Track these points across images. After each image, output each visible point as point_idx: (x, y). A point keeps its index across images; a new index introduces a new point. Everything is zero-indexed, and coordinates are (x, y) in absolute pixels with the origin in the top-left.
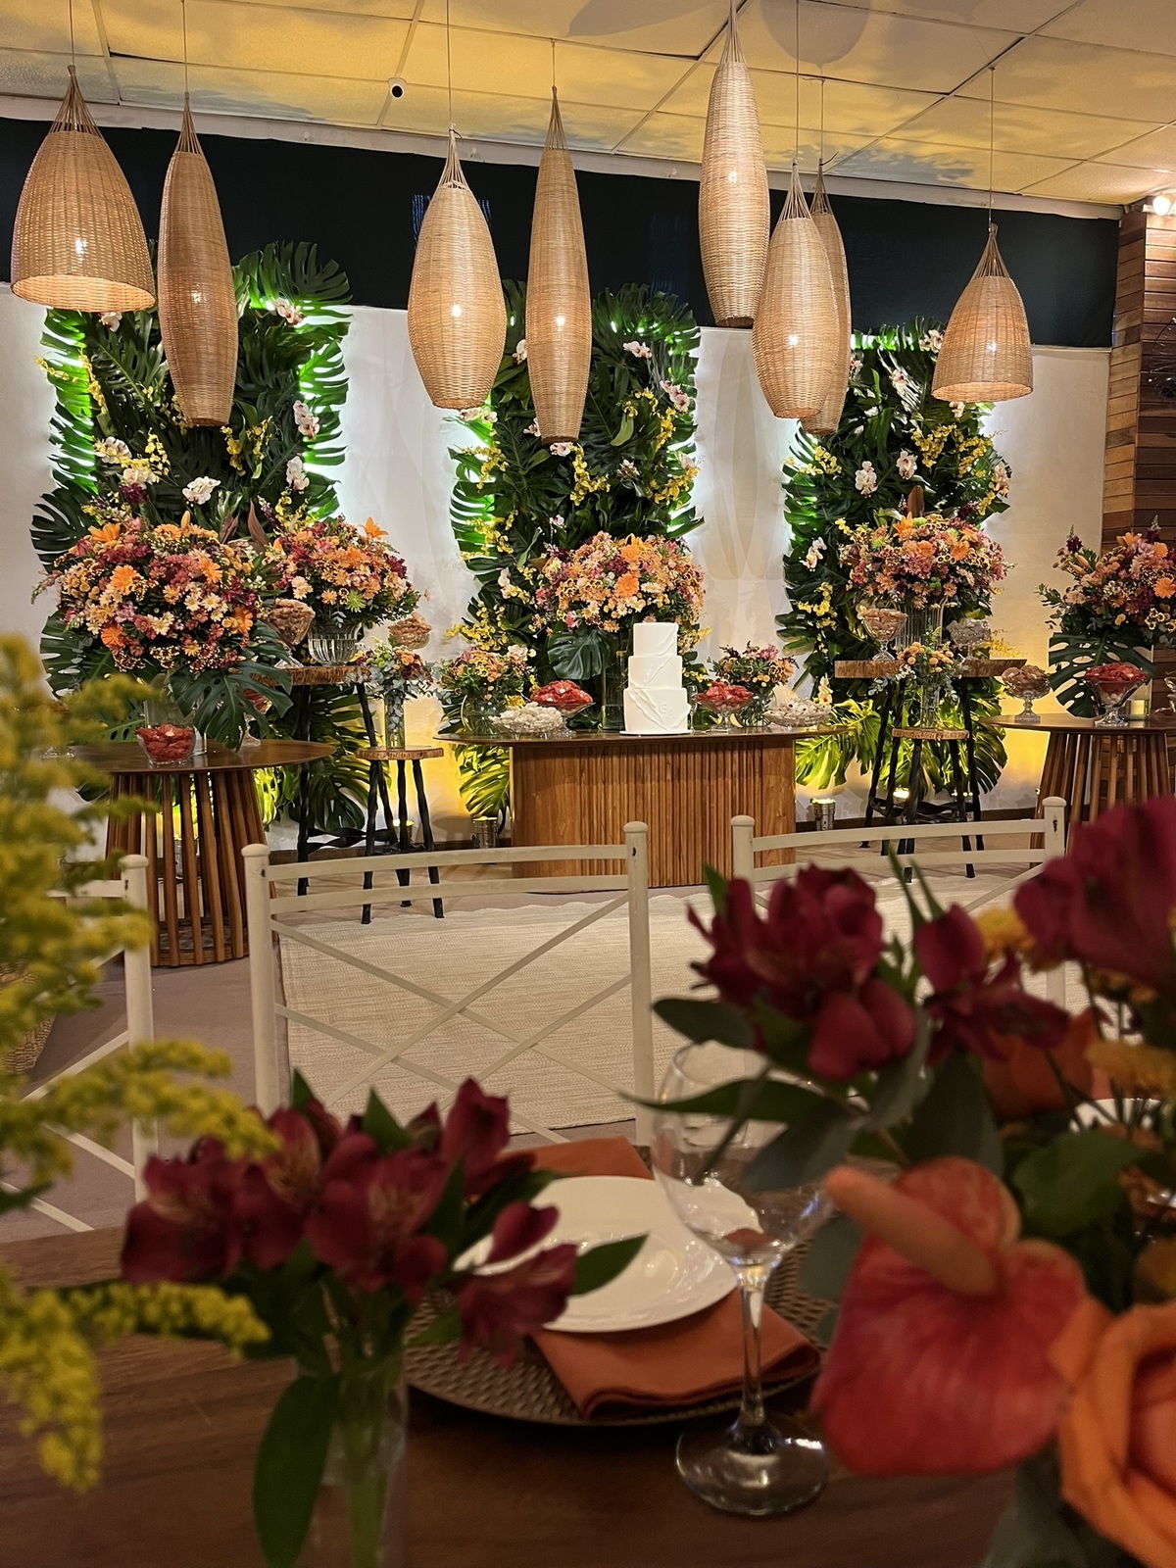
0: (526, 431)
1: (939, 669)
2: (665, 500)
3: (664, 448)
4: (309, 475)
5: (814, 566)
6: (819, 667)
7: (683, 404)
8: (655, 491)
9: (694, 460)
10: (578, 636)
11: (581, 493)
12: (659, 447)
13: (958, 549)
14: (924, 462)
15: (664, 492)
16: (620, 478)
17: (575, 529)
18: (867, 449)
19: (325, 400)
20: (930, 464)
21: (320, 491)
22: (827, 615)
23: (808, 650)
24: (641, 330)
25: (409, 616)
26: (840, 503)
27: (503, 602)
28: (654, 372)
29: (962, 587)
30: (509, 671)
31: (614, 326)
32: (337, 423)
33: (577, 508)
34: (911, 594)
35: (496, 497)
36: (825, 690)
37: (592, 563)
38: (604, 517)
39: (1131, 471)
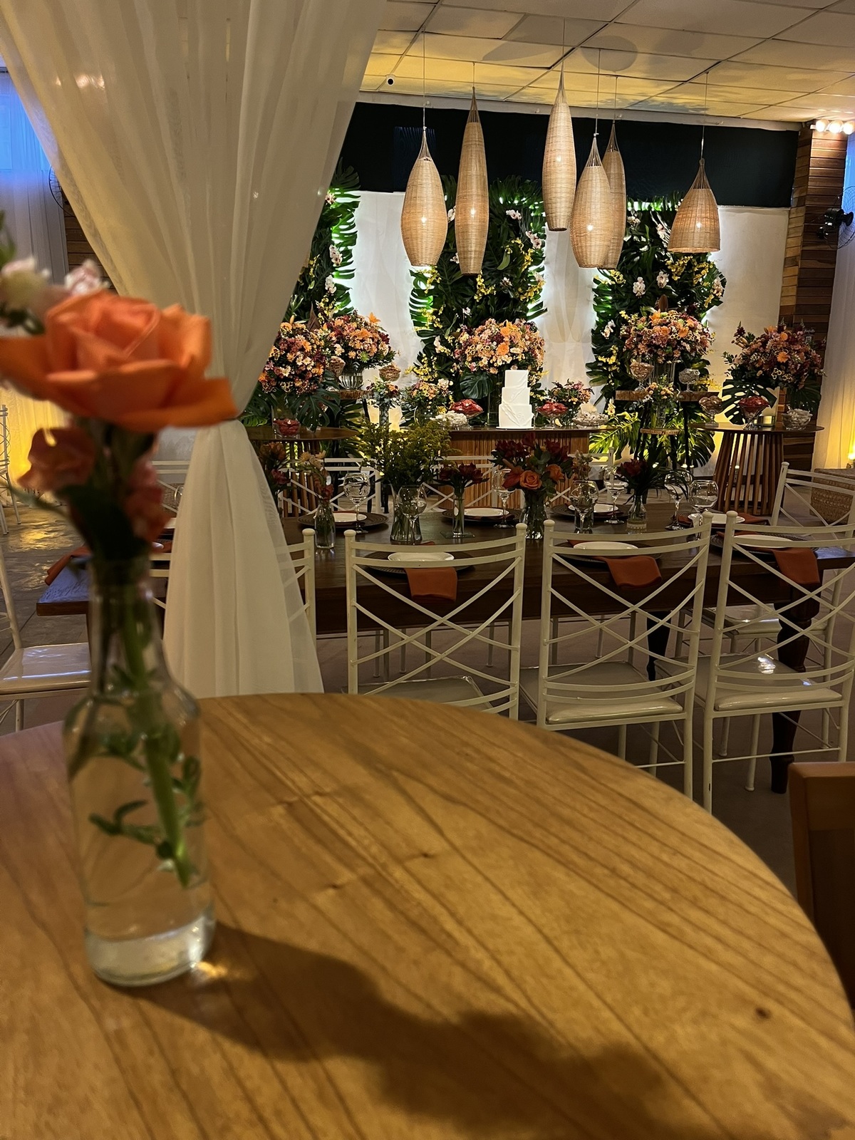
0: (451, 260)
1: (666, 397)
2: (526, 299)
3: (527, 269)
4: (336, 285)
5: (608, 336)
6: (608, 393)
7: (538, 244)
8: (521, 294)
9: (543, 276)
10: (476, 376)
11: (480, 295)
12: (523, 270)
13: (682, 332)
14: (673, 278)
15: (526, 294)
16: (501, 287)
17: (476, 315)
18: (641, 270)
19: (345, 244)
20: (676, 278)
21: (342, 294)
22: (614, 364)
23: (604, 383)
24: (516, 202)
25: (390, 364)
26: (624, 301)
27: (436, 355)
28: (523, 228)
29: (684, 351)
30: (440, 393)
31: (501, 200)
32: (351, 256)
33: (478, 304)
34: (656, 356)
35: (434, 297)
36: (612, 407)
37: (485, 336)
38: (492, 309)
39: (796, 282)
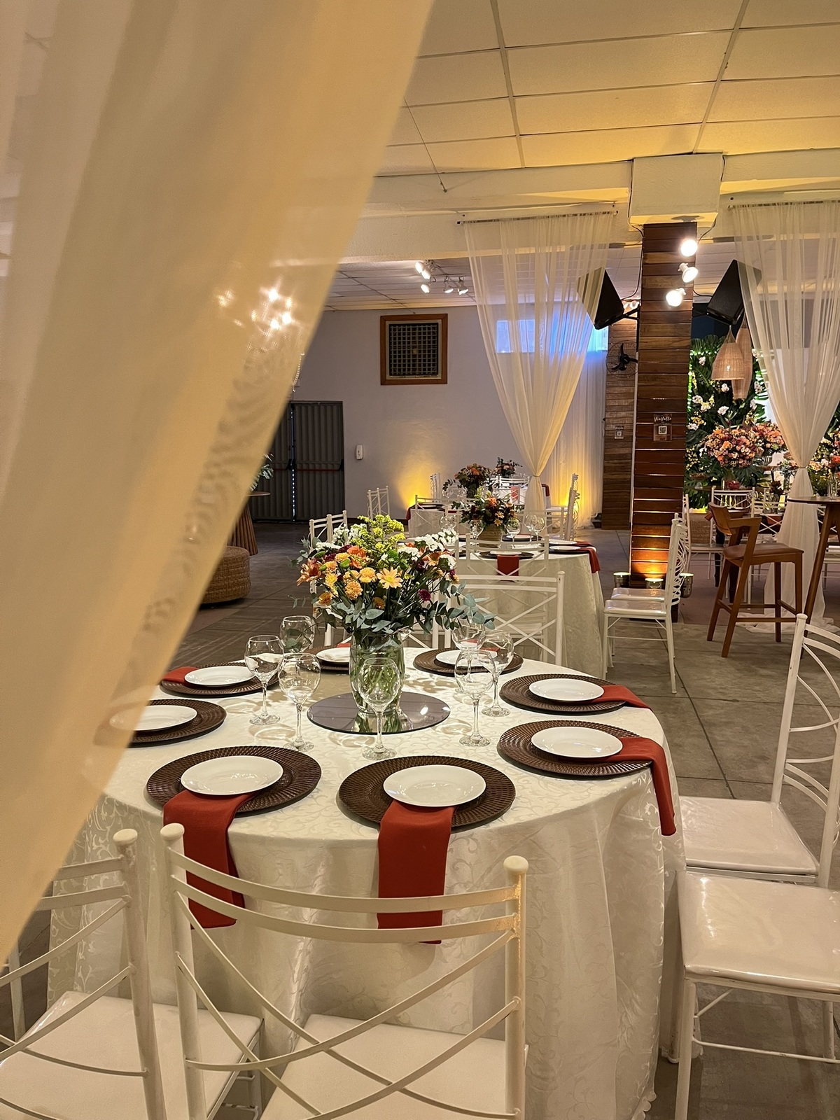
4: (756, 404)
21: (760, 409)
32: (767, 387)
